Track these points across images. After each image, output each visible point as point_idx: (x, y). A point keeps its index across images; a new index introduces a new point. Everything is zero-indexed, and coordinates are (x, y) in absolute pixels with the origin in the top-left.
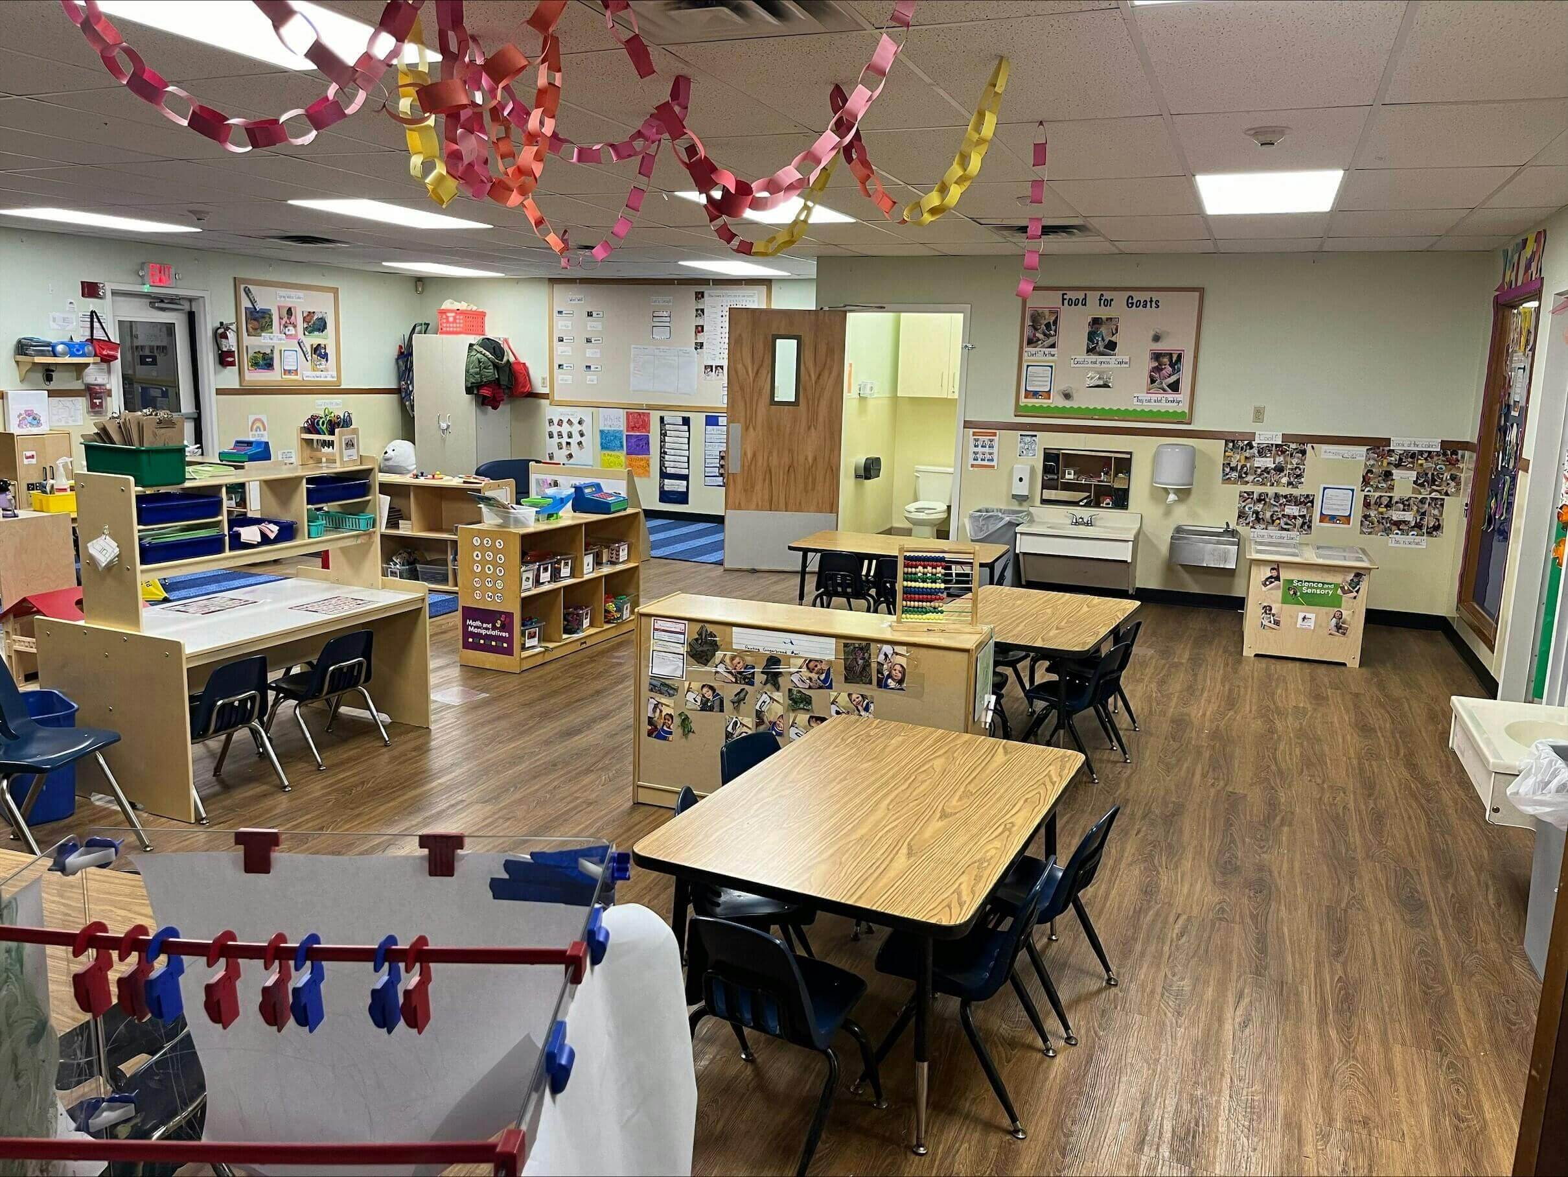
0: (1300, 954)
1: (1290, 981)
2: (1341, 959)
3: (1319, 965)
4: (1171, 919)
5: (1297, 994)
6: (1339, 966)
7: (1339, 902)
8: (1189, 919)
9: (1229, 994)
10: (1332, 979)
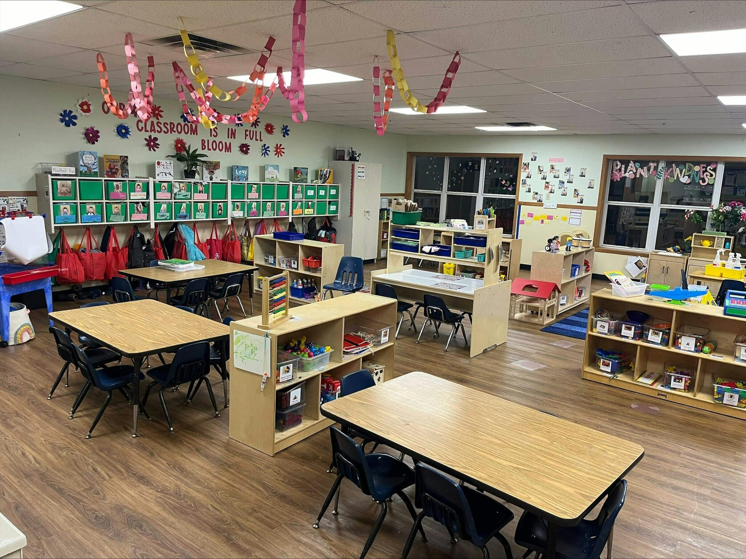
0: (34, 495)
1: (24, 479)
2: (13, 505)
3: (20, 495)
4: (110, 473)
5: (17, 476)
6: (10, 500)
7: (48, 543)
8: (104, 479)
9: (43, 460)
10: (7, 492)
